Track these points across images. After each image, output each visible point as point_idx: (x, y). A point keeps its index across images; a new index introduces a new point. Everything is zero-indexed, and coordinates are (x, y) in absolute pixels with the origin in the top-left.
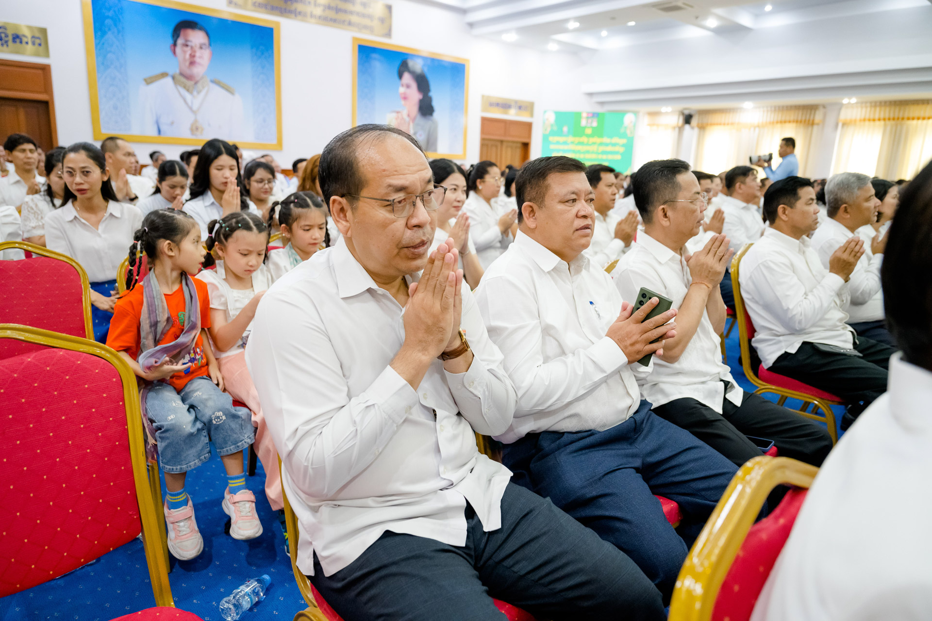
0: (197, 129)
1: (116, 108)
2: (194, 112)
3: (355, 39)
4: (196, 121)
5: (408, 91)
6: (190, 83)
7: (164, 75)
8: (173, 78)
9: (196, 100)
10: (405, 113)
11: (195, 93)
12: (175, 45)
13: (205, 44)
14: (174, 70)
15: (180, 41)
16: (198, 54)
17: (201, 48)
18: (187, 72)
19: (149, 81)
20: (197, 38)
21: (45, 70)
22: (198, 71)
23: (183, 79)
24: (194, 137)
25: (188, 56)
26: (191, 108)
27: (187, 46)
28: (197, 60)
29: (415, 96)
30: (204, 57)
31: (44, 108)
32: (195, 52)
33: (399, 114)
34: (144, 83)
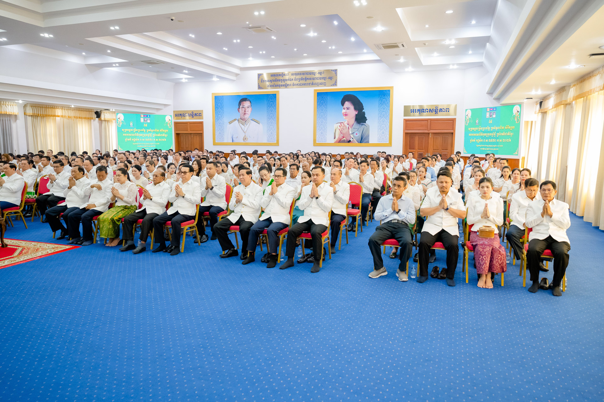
0: (245, 139)
1: (220, 134)
2: (244, 132)
3: (315, 90)
4: (245, 135)
5: (348, 111)
6: (243, 122)
7: (235, 120)
8: (238, 120)
9: (245, 128)
10: (346, 123)
11: (245, 125)
12: (239, 108)
13: (249, 106)
14: (238, 118)
15: (241, 106)
16: (247, 110)
17: (248, 108)
18: (243, 117)
19: (230, 123)
20: (247, 104)
21: (202, 123)
22: (247, 116)
23: (241, 120)
24: (244, 142)
25: (243, 111)
26: (243, 131)
27: (243, 107)
28: (247, 112)
29: (353, 113)
30: (249, 111)
31: (201, 135)
32: (246, 109)
33: (342, 124)
34: (229, 123)
